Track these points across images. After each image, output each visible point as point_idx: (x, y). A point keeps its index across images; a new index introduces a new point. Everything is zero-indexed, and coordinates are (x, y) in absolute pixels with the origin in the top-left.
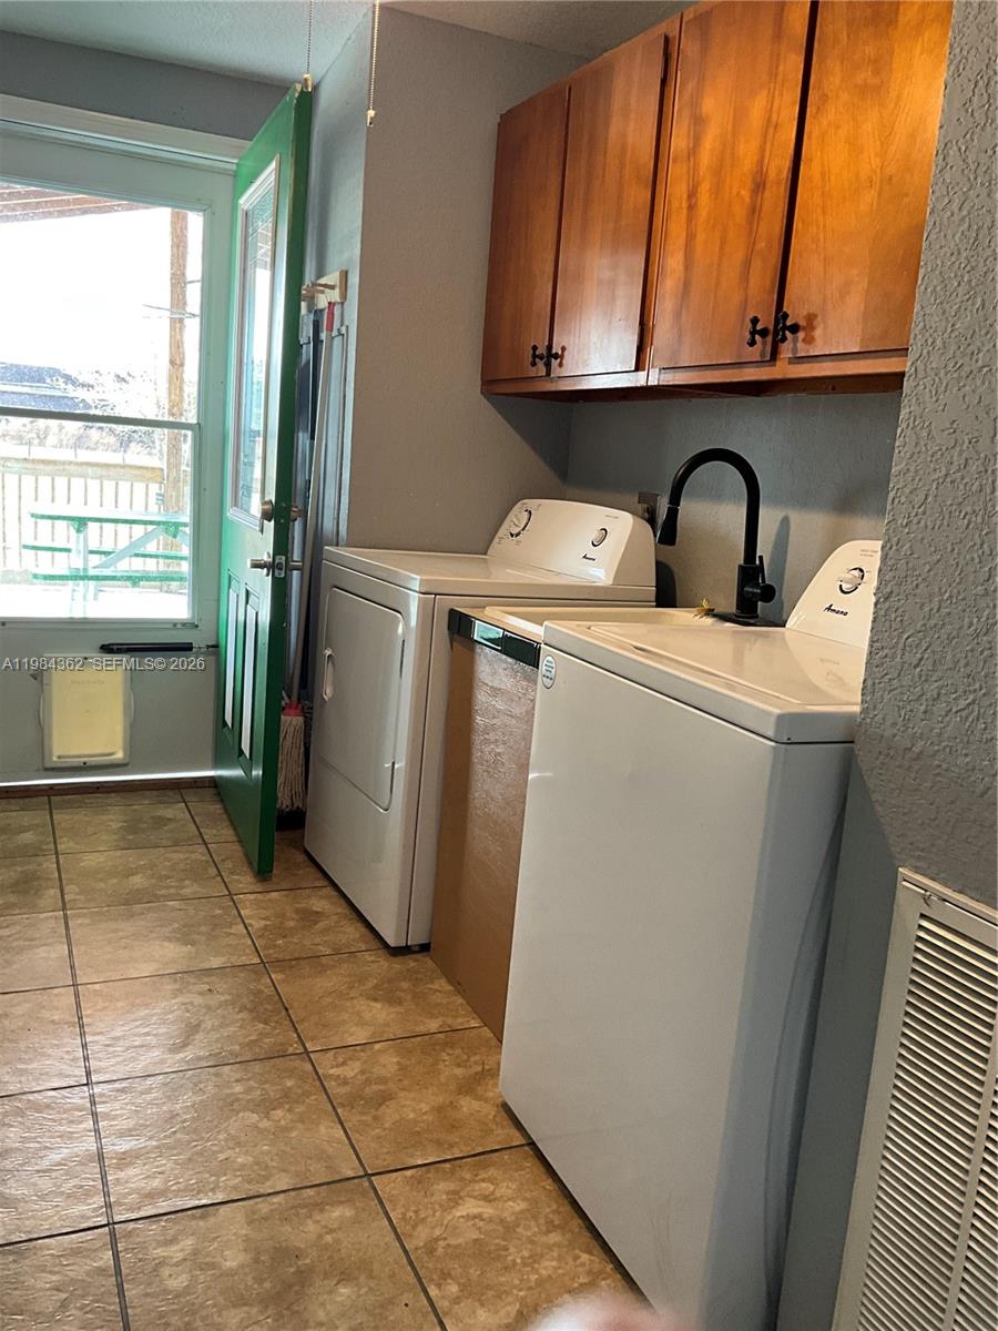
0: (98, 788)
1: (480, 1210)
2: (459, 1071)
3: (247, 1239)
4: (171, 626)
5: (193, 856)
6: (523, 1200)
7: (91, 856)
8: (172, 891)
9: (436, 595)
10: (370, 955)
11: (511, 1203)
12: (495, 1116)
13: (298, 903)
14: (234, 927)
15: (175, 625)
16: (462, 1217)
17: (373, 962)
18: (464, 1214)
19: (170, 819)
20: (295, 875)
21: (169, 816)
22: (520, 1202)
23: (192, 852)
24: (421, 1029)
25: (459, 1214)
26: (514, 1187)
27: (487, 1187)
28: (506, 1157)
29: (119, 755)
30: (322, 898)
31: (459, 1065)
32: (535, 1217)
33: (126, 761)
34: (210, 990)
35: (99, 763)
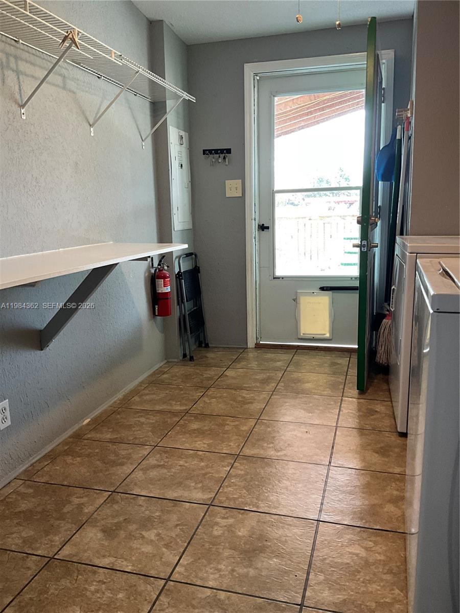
0: (317, 348)
1: (358, 552)
2: (395, 493)
3: (253, 528)
4: (350, 279)
5: (338, 380)
6: (384, 555)
7: (297, 374)
8: (319, 391)
9: (417, 253)
10: (389, 434)
11: (377, 555)
12: (399, 517)
13: (370, 406)
14: (334, 410)
15: (352, 278)
16: (349, 552)
17: (388, 437)
18: (350, 551)
19: (338, 364)
20: (378, 394)
21: (339, 362)
22: (382, 556)
23: (338, 378)
24: (391, 470)
25: (348, 550)
26: (384, 549)
27: (371, 544)
28: (390, 535)
29: (328, 335)
30: (383, 405)
31: (397, 490)
32: (384, 565)
33: (331, 338)
34: (307, 432)
35: (319, 338)
